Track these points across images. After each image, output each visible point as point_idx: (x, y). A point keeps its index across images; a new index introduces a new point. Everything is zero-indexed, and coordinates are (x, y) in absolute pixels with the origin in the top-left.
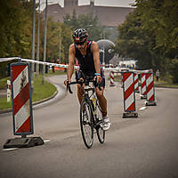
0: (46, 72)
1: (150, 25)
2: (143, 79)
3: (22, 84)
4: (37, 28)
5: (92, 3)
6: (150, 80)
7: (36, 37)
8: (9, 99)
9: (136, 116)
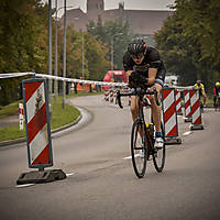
0: (67, 93)
1: (194, 31)
2: (187, 97)
3: (37, 106)
4: (54, 39)
5: (121, 6)
6: (195, 98)
7: (53, 50)
8: (22, 127)
9: (178, 142)
